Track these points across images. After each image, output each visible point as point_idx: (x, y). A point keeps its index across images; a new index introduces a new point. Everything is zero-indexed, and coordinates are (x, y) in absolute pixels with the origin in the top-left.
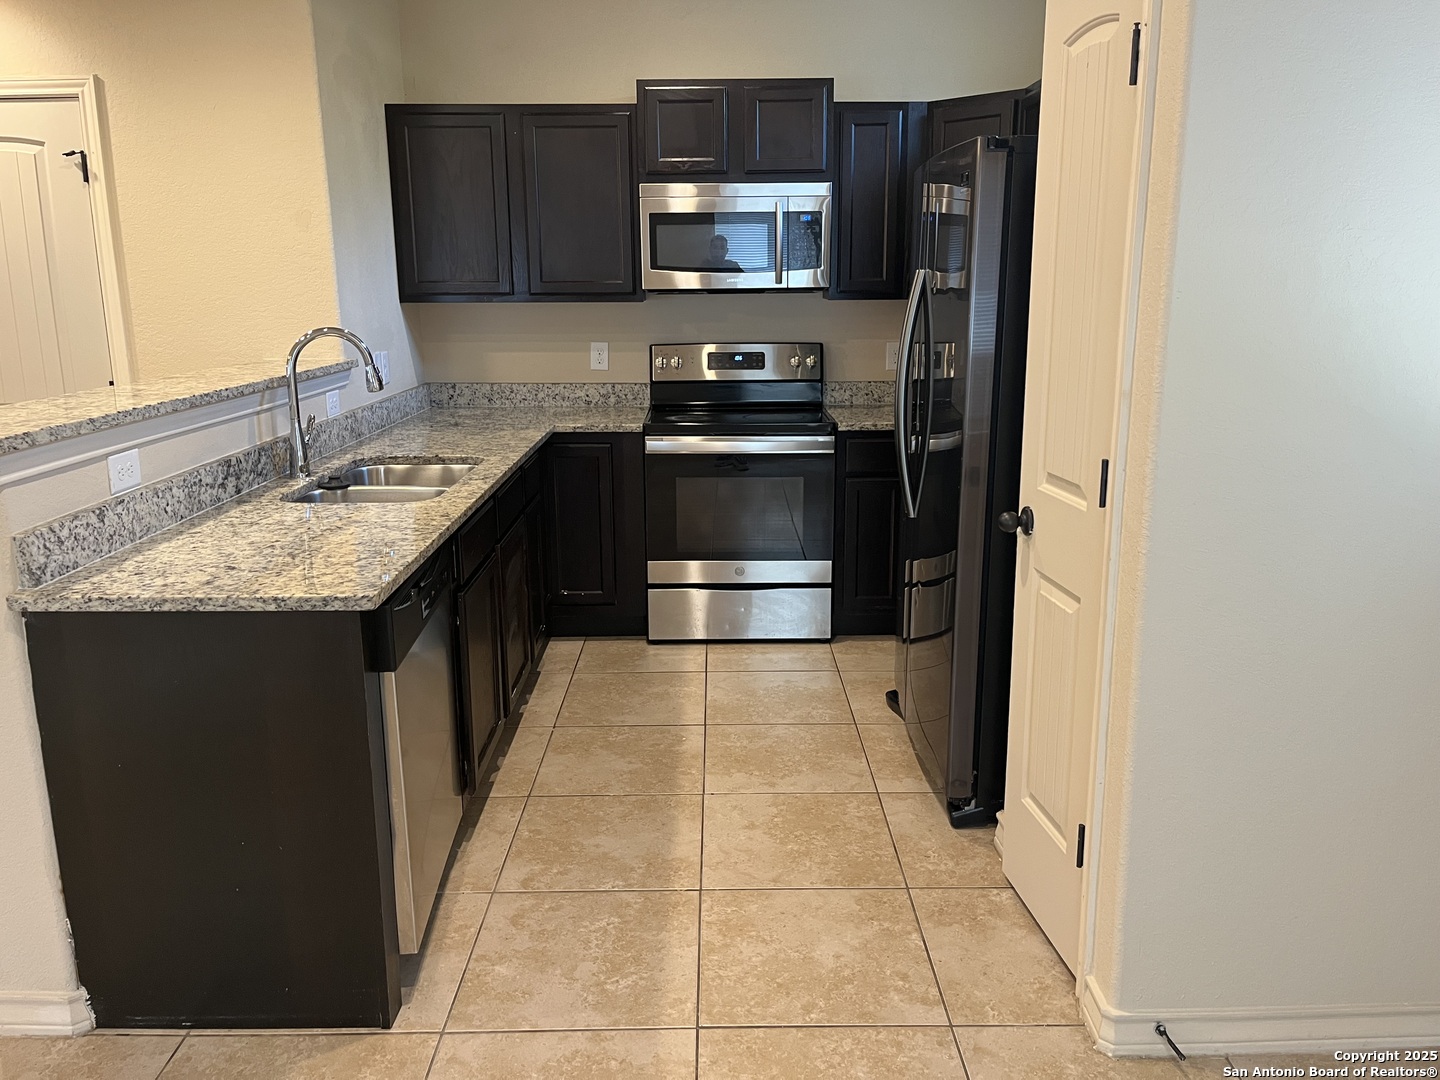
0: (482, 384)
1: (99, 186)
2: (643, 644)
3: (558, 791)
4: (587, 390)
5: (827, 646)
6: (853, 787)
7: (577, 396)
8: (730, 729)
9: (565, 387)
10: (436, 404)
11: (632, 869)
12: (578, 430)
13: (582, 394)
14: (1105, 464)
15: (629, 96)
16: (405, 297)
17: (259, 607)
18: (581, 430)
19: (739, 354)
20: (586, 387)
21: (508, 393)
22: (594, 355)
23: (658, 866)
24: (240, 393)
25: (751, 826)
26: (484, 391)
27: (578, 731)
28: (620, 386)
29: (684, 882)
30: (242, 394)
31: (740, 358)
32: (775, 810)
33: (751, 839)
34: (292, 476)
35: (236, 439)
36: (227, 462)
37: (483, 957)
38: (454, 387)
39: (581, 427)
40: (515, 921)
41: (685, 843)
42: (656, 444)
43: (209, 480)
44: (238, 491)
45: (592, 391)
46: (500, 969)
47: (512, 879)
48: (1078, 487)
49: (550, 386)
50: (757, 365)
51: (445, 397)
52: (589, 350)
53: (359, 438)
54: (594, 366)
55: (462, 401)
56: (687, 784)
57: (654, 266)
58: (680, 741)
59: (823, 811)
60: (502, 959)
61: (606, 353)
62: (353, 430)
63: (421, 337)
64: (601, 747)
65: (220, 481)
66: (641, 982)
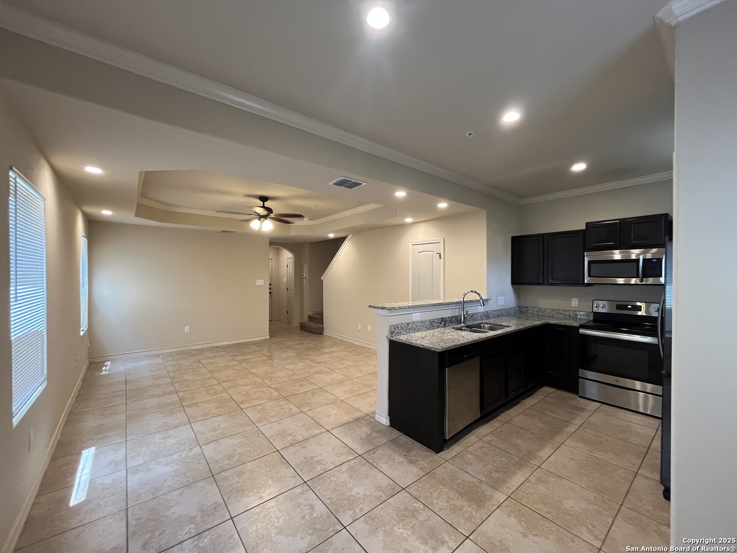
0: (536, 308)
1: (442, 259)
2: (577, 397)
3: (516, 424)
7: (566, 314)
9: (562, 311)
10: (521, 312)
11: (522, 452)
12: (556, 324)
13: (568, 313)
15: (583, 227)
16: (513, 283)
17: (420, 346)
19: (630, 305)
20: (569, 311)
22: (573, 302)
23: (531, 455)
24: (452, 303)
27: (534, 412)
29: (535, 462)
30: (449, 304)
31: (630, 307)
33: (569, 462)
34: (460, 324)
35: (447, 313)
36: (443, 318)
37: (467, 451)
38: (527, 308)
39: (558, 323)
40: (480, 448)
41: (544, 454)
43: (437, 321)
44: (445, 325)
45: (571, 313)
46: (469, 456)
47: (486, 439)
49: (557, 310)
50: (638, 310)
51: (525, 310)
52: (571, 300)
53: (488, 317)
54: (573, 305)
55: (530, 312)
56: (559, 439)
57: (589, 276)
60: (471, 454)
62: (486, 315)
63: (518, 294)
65: (440, 322)
66: (502, 478)
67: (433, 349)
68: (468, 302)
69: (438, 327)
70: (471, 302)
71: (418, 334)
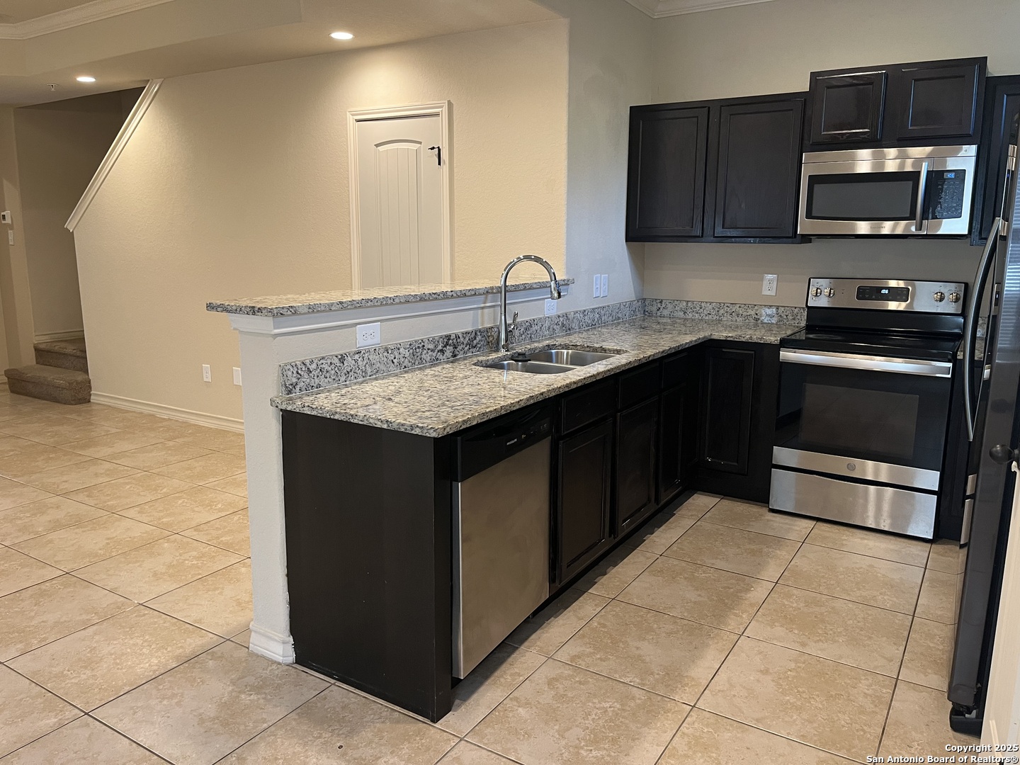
0: (681, 301)
2: (764, 510)
3: (636, 601)
4: (757, 310)
5: (929, 545)
6: (876, 667)
7: (748, 314)
8: (795, 592)
9: (740, 307)
10: (647, 314)
11: (652, 674)
12: (728, 339)
13: (753, 313)
15: (804, 86)
16: (630, 238)
18: (732, 339)
19: (886, 288)
20: (756, 308)
21: (698, 309)
22: (765, 283)
23: (673, 677)
24: (475, 293)
25: (766, 672)
26: (681, 306)
27: (676, 562)
28: (783, 309)
29: (685, 696)
30: (465, 295)
31: (887, 291)
32: (793, 665)
33: (758, 681)
34: (497, 350)
35: (460, 323)
36: (448, 337)
37: (516, 699)
38: (661, 302)
39: (732, 337)
40: (551, 682)
41: (701, 670)
42: (787, 355)
43: (431, 346)
44: (455, 356)
46: (522, 711)
47: (563, 655)
50: (901, 298)
51: (654, 309)
52: (762, 280)
53: (568, 330)
55: (666, 313)
56: (733, 623)
57: (809, 215)
58: (748, 590)
59: (835, 679)
60: (527, 704)
61: (775, 283)
62: (563, 325)
63: (640, 265)
64: (686, 578)
65: (440, 347)
66: (607, 758)
67: (417, 431)
68: (517, 288)
69: (435, 362)
70: (526, 288)
71: (374, 388)
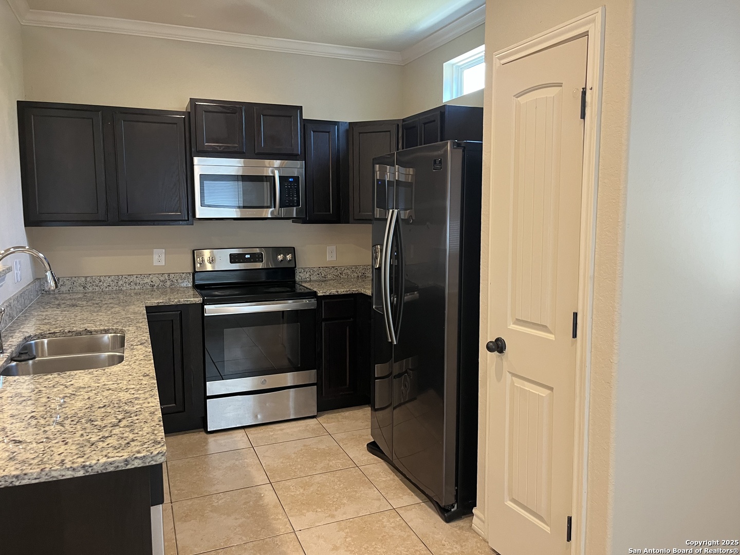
4: (152, 278)
5: (315, 419)
6: (379, 508)
7: (145, 282)
8: (288, 483)
9: (137, 277)
10: (43, 292)
12: (160, 304)
13: (149, 281)
14: (575, 315)
19: (248, 254)
20: (151, 276)
21: (97, 282)
22: (156, 257)
25: (336, 548)
26: (80, 282)
28: (173, 275)
31: (249, 256)
32: (343, 534)
42: (212, 310)
45: (154, 279)
48: (546, 327)
49: (126, 276)
50: (259, 260)
52: (152, 254)
54: (156, 263)
56: (280, 527)
57: (202, 205)
58: (261, 498)
59: (371, 528)
61: (164, 255)
64: (211, 511)
